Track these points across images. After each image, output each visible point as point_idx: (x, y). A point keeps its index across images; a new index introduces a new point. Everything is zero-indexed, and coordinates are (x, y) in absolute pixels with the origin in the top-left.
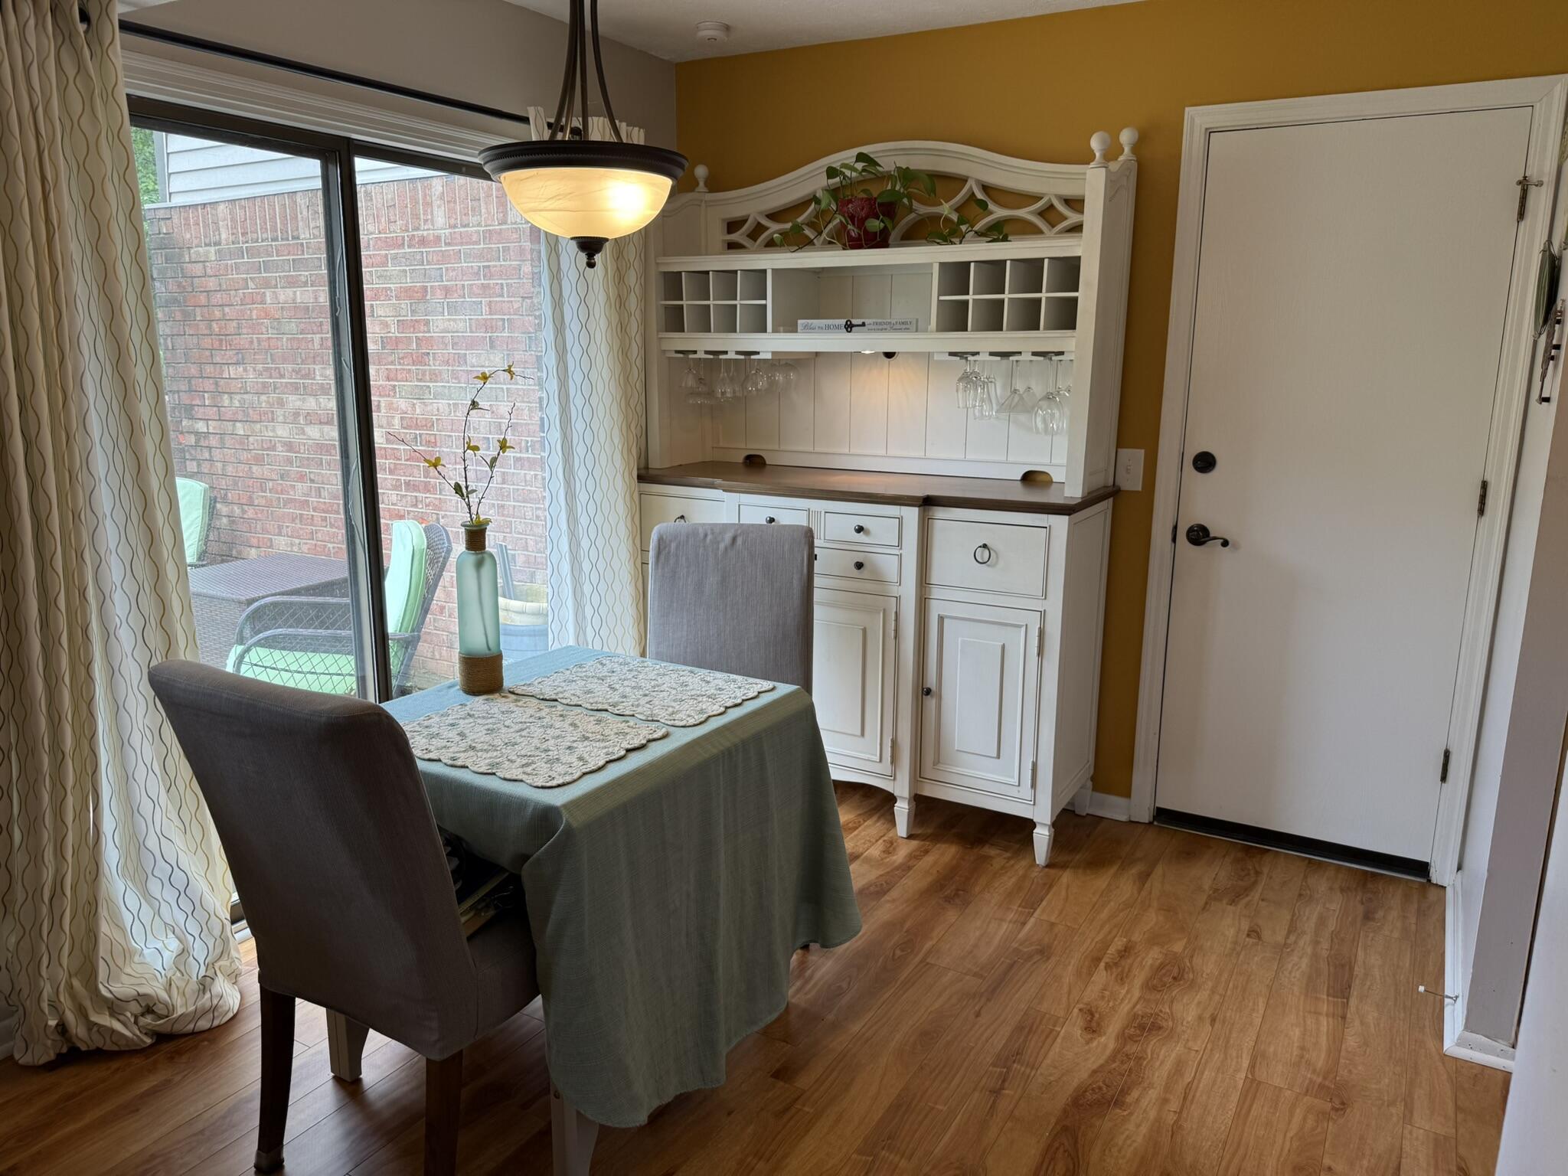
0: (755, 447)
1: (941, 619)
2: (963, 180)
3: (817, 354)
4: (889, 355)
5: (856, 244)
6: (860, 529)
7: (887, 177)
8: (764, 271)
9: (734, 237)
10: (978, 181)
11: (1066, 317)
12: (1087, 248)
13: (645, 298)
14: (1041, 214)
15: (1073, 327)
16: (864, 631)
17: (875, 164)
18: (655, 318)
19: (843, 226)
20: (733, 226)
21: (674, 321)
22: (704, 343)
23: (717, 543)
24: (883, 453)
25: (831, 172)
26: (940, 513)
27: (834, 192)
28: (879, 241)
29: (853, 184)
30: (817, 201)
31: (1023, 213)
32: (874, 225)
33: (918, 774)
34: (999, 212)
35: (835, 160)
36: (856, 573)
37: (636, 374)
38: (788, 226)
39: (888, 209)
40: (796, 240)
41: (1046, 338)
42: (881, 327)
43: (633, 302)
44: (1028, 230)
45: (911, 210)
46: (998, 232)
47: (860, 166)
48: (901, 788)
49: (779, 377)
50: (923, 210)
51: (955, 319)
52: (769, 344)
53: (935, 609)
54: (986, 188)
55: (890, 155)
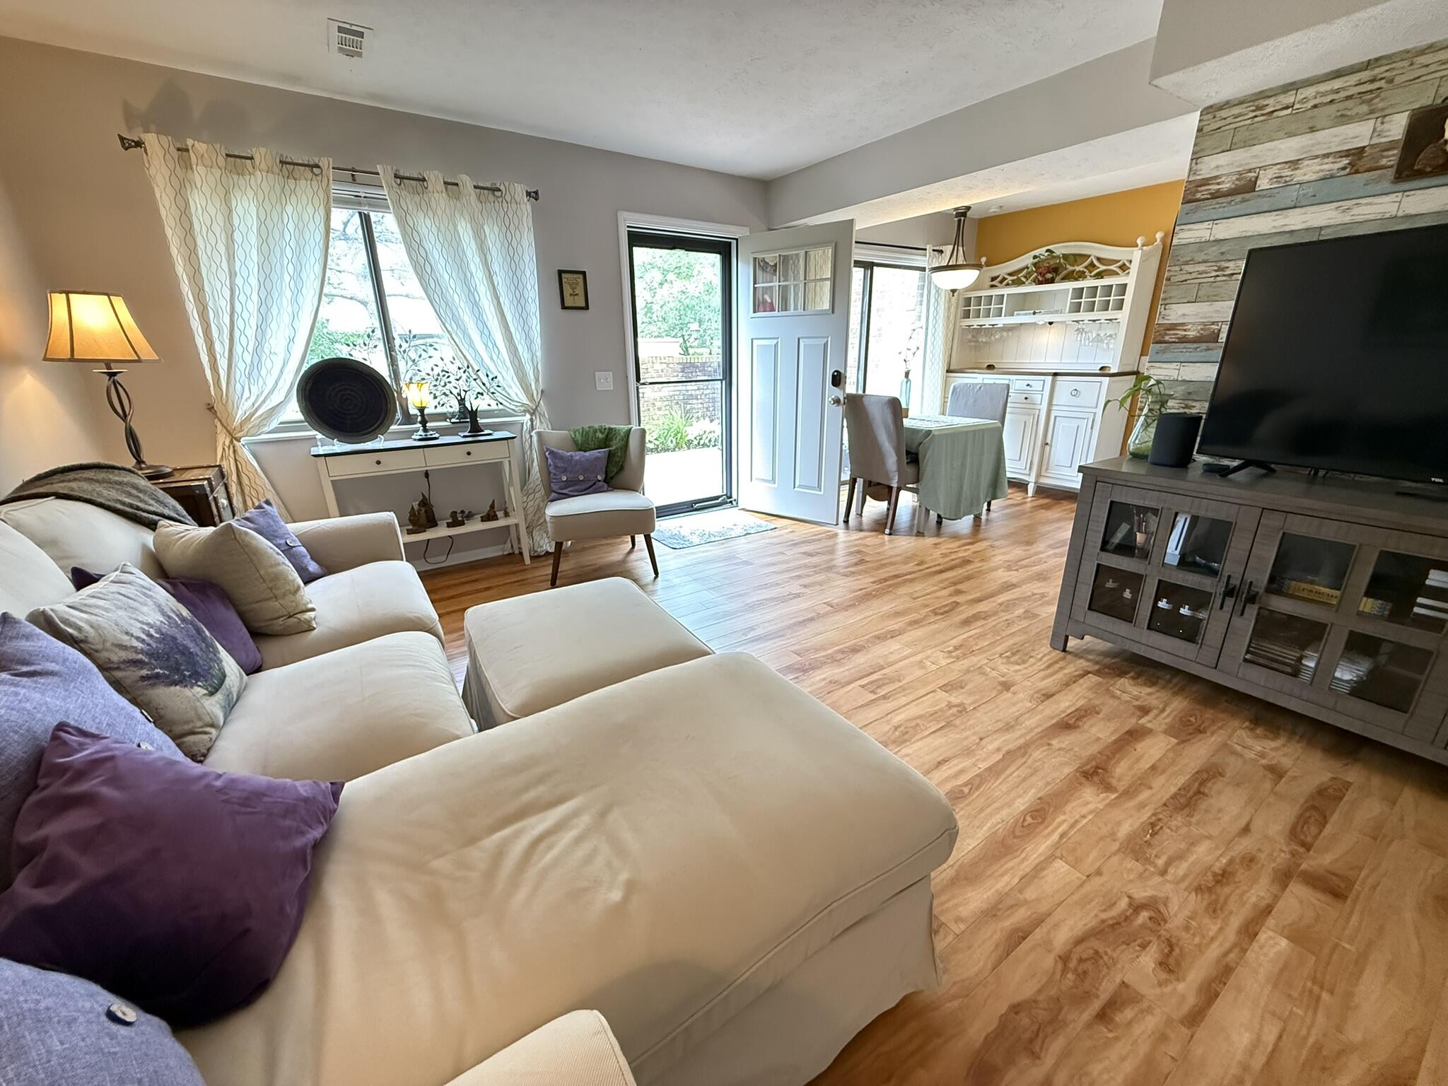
0: (991, 362)
1: (1055, 417)
2: (1089, 256)
3: (1021, 324)
4: (1051, 323)
5: (1040, 283)
6: (1028, 385)
7: (1058, 257)
8: (1003, 295)
9: (994, 283)
10: (1095, 257)
11: (1120, 305)
12: (1130, 280)
13: (957, 308)
14: (1120, 267)
15: (1121, 309)
16: (1025, 422)
17: (1053, 252)
18: (960, 313)
19: (1037, 277)
20: (993, 279)
21: (967, 315)
22: (975, 322)
23: (974, 389)
24: (1043, 361)
25: (1035, 257)
26: (1059, 378)
27: (1035, 265)
28: (1052, 281)
29: (1043, 261)
30: (1027, 268)
31: (1112, 267)
32: (1049, 276)
33: (1039, 475)
34: (1102, 268)
35: (1037, 252)
36: (1025, 401)
37: (950, 335)
38: (1015, 277)
39: (1056, 270)
40: (1018, 283)
41: (1111, 314)
42: (1047, 313)
43: (953, 309)
44: (1114, 273)
45: (1066, 269)
46: (1100, 275)
47: (1046, 254)
48: (1031, 480)
49: (1005, 334)
50: (1071, 268)
51: (1077, 308)
52: (1001, 321)
53: (1053, 414)
54: (1099, 259)
55: (1060, 249)
